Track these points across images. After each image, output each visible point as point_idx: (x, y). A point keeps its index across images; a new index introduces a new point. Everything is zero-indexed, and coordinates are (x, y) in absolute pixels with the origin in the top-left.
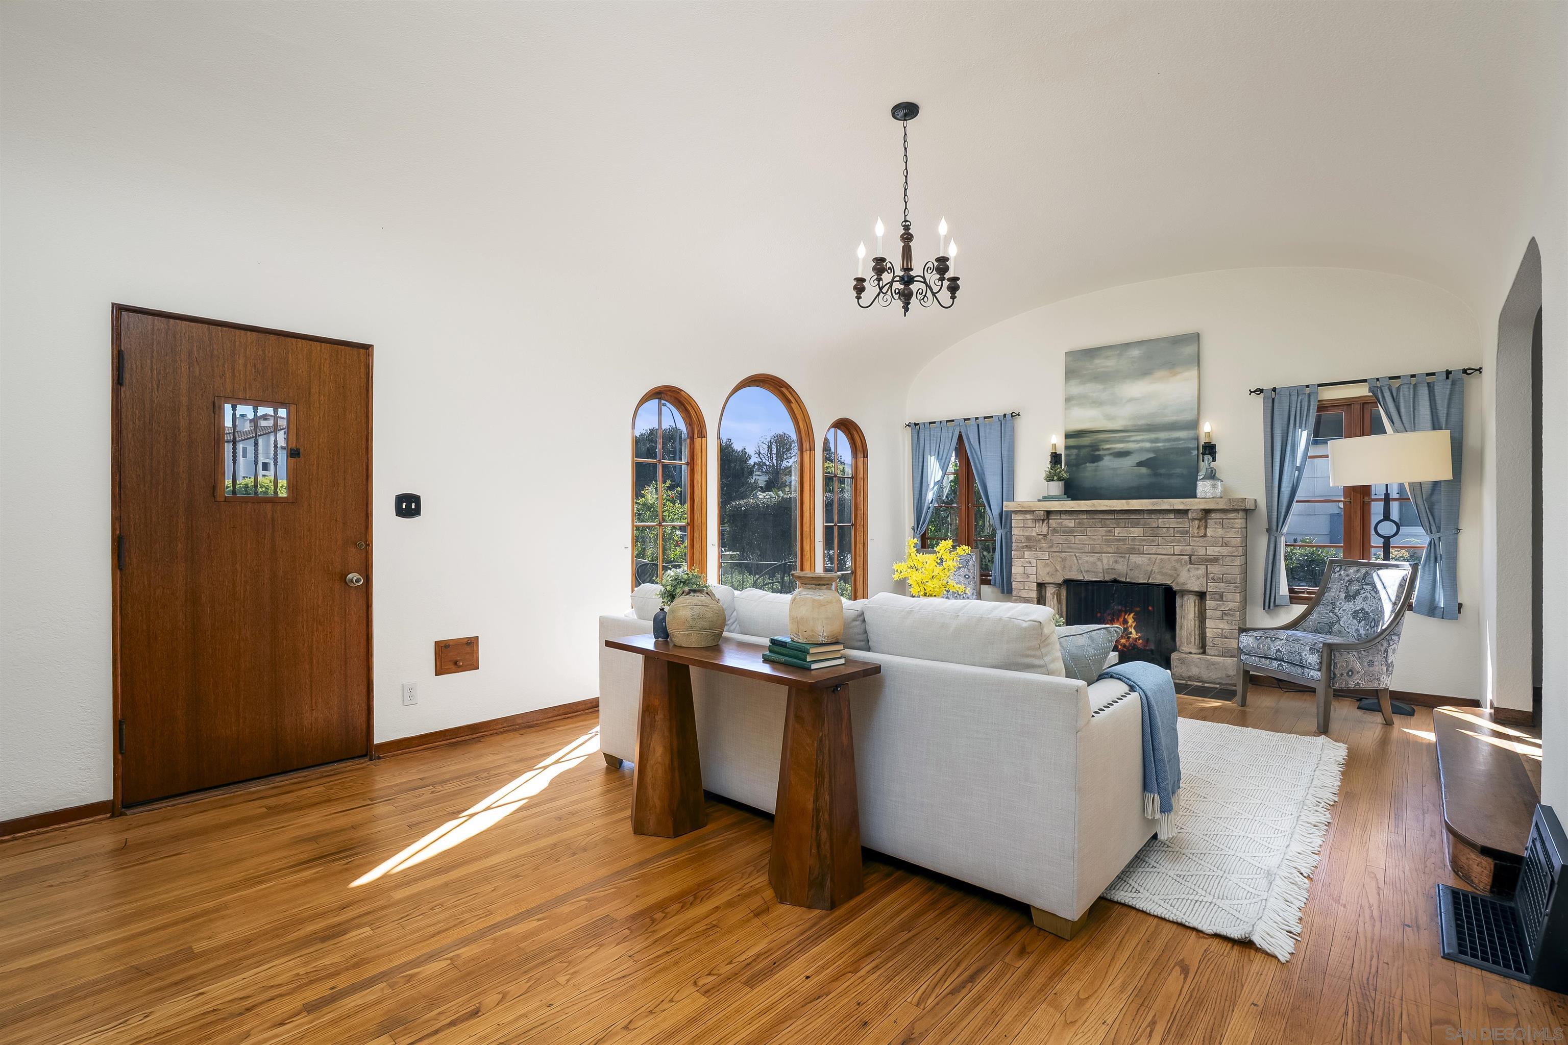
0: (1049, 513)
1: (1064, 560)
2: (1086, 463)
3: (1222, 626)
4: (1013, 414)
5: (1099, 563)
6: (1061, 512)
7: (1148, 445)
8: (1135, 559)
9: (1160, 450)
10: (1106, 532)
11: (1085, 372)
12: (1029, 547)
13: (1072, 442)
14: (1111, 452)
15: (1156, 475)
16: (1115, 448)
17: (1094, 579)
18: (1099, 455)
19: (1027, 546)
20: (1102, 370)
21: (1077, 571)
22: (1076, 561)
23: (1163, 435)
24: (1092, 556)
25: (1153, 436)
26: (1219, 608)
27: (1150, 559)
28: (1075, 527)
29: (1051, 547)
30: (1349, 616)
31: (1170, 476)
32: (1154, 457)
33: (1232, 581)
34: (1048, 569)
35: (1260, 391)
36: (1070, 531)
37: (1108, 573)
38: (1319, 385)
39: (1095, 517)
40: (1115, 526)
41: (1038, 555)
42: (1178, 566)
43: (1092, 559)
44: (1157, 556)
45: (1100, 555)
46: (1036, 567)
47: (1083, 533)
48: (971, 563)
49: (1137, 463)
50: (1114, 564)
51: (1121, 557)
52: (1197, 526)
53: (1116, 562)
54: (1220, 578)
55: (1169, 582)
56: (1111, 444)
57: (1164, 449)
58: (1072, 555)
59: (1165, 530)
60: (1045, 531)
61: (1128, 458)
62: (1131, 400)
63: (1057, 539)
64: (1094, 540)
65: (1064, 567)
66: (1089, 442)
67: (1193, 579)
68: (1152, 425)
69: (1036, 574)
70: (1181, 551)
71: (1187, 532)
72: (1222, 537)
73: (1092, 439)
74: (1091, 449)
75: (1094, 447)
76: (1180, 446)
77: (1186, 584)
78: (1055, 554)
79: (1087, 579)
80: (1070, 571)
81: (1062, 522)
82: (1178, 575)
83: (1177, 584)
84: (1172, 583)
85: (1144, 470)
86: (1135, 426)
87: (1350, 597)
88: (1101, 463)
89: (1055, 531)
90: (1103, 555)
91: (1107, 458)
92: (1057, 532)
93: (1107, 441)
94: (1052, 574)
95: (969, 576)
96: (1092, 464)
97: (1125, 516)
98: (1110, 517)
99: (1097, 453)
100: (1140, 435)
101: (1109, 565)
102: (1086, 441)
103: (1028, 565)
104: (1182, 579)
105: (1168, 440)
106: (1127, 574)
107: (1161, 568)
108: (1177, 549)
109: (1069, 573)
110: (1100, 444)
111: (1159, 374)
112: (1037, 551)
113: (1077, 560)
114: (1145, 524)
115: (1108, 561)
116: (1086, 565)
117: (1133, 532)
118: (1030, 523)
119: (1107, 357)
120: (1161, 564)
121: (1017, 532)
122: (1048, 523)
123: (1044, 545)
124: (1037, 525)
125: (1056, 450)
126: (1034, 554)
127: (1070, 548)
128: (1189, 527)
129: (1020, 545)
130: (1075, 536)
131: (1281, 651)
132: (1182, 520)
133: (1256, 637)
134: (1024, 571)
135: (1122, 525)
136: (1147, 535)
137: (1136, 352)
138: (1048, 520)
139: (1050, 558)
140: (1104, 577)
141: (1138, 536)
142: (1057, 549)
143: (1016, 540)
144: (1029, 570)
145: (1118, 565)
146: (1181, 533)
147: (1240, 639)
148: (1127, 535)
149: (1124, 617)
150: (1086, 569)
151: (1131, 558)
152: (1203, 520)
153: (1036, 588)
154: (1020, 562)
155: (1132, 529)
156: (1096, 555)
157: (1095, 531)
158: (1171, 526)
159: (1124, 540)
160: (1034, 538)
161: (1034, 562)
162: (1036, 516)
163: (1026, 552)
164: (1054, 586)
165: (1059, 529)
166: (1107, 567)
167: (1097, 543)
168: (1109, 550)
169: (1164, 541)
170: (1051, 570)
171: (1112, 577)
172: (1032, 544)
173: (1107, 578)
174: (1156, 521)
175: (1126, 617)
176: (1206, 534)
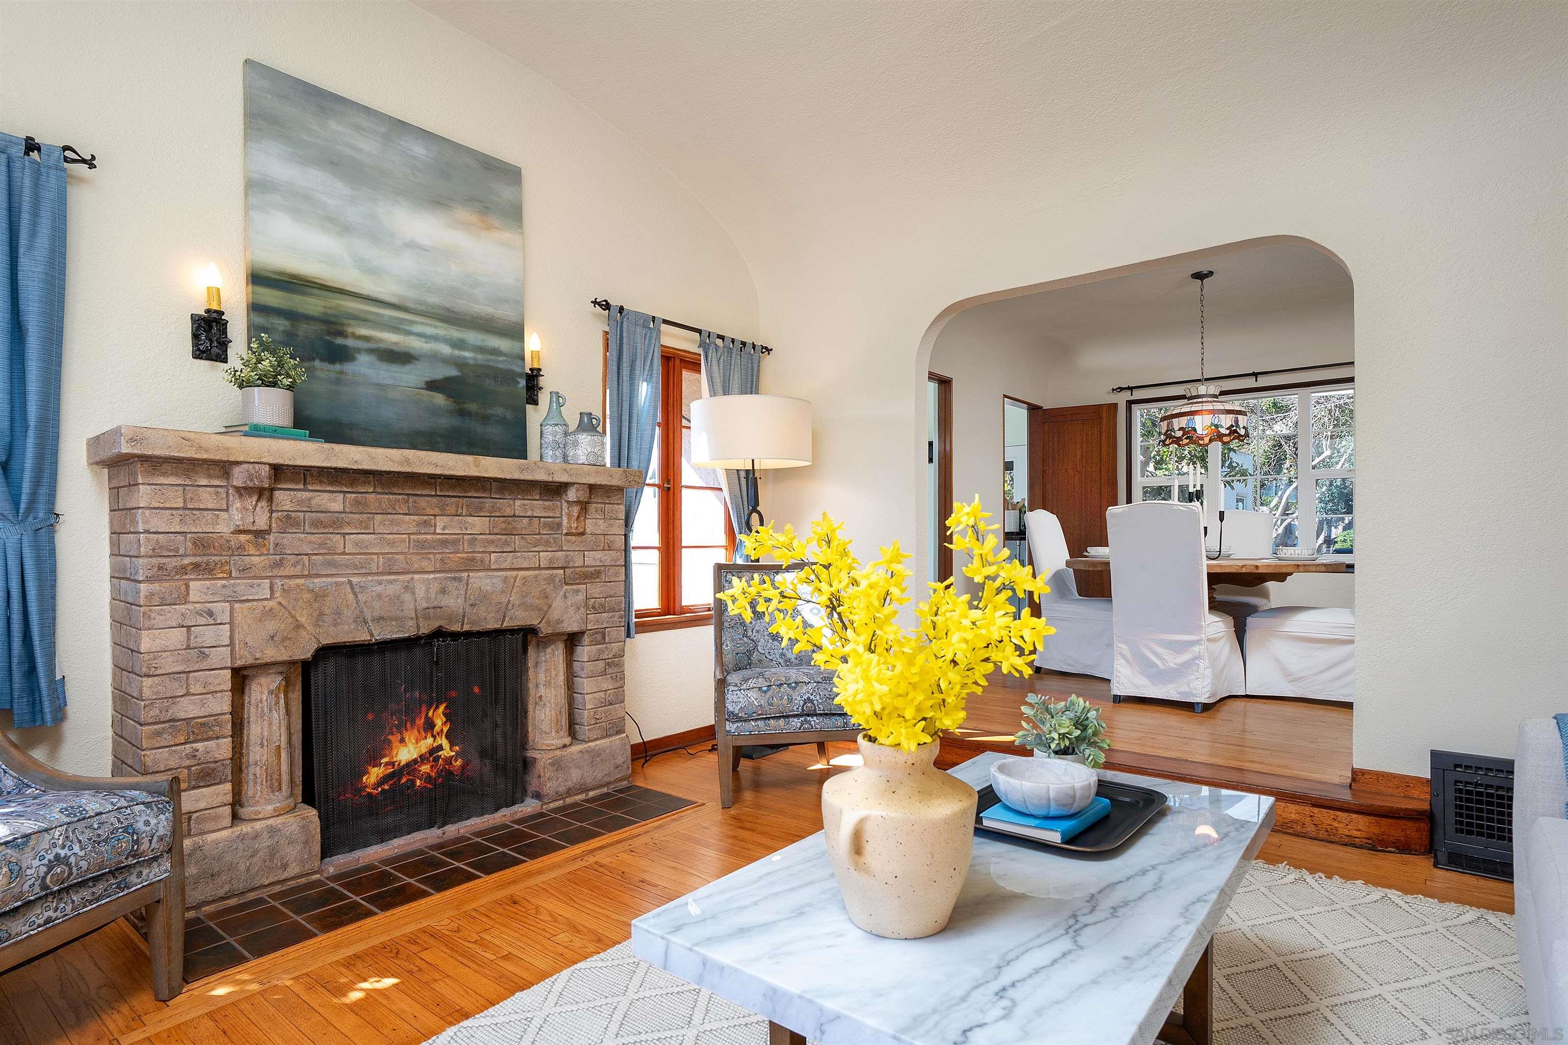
0: (279, 471)
1: (319, 596)
2: (313, 359)
3: (605, 686)
4: (68, 154)
5: (407, 597)
6: (305, 471)
7: (446, 350)
8: (480, 581)
9: (467, 365)
10: (419, 524)
11: (306, 138)
12: (203, 570)
13: (272, 298)
16: (381, 340)
17: (394, 636)
19: (196, 566)
20: (348, 151)
21: (354, 621)
22: (351, 596)
24: (391, 581)
25: (455, 333)
27: (503, 579)
29: (279, 564)
30: (766, 637)
31: (485, 419)
32: (458, 377)
33: (617, 608)
34: (271, 626)
35: (606, 306)
36: (334, 523)
37: (427, 618)
40: (437, 511)
41: (237, 588)
42: (549, 589)
43: (391, 590)
44: (515, 573)
45: (409, 577)
46: (231, 623)
49: (427, 383)
50: (439, 596)
51: (455, 579)
52: (576, 515)
54: (601, 605)
55: (535, 622)
56: (373, 328)
57: (476, 365)
58: (342, 583)
59: (526, 521)
60: (262, 522)
61: (408, 368)
62: (412, 245)
63: (292, 541)
64: (392, 543)
65: (321, 614)
66: (321, 310)
67: (571, 611)
68: (457, 313)
69: (232, 644)
70: (551, 561)
71: (559, 525)
72: (604, 535)
73: (327, 304)
74: (324, 327)
76: (500, 366)
77: (562, 622)
78: (292, 583)
79: (378, 637)
80: (335, 625)
81: (310, 499)
82: (550, 607)
83: (548, 622)
84: (540, 622)
85: (439, 399)
86: (422, 303)
88: (349, 367)
89: (289, 522)
90: (416, 576)
92: (296, 523)
93: (363, 320)
94: (284, 639)
96: (326, 365)
97: (458, 491)
99: (340, 341)
101: (428, 599)
102: (313, 305)
103: (202, 621)
104: (555, 614)
106: (464, 616)
107: (524, 597)
108: (545, 557)
109: (332, 630)
110: (346, 321)
111: (463, 214)
112: (231, 576)
113: (354, 593)
114: (494, 508)
115: (427, 590)
116: (377, 604)
117: (473, 526)
118: (207, 500)
119: (358, 128)
120: (524, 589)
121: (159, 522)
122: (270, 500)
123: (255, 560)
124: (238, 505)
125: (215, 307)
126: (224, 586)
127: (330, 564)
128: (561, 517)
129: (172, 563)
130: (344, 534)
131: (812, 701)
132: (551, 503)
133: (760, 689)
134: (189, 639)
135: (452, 510)
136: (496, 531)
137: (419, 150)
138: (272, 490)
139: (277, 595)
140: (418, 627)
141: (481, 534)
142: (297, 570)
143: (153, 550)
144: (207, 635)
145: (446, 596)
146: (550, 526)
147: (730, 696)
148: (460, 532)
149: (427, 714)
150: (376, 614)
151: (471, 581)
152: (584, 506)
153: (228, 686)
154: (173, 614)
155: (470, 519)
156: (401, 577)
157: (392, 522)
158: (535, 514)
159: (455, 542)
160: (222, 541)
161: (222, 610)
162: (239, 477)
163: (191, 584)
164: (281, 669)
165: (302, 514)
166: (425, 605)
167: (399, 550)
168: (425, 564)
169: (523, 543)
170: (283, 627)
171: (434, 625)
172: (216, 559)
173: (423, 631)
174: (511, 503)
175: (430, 713)
176: (585, 529)
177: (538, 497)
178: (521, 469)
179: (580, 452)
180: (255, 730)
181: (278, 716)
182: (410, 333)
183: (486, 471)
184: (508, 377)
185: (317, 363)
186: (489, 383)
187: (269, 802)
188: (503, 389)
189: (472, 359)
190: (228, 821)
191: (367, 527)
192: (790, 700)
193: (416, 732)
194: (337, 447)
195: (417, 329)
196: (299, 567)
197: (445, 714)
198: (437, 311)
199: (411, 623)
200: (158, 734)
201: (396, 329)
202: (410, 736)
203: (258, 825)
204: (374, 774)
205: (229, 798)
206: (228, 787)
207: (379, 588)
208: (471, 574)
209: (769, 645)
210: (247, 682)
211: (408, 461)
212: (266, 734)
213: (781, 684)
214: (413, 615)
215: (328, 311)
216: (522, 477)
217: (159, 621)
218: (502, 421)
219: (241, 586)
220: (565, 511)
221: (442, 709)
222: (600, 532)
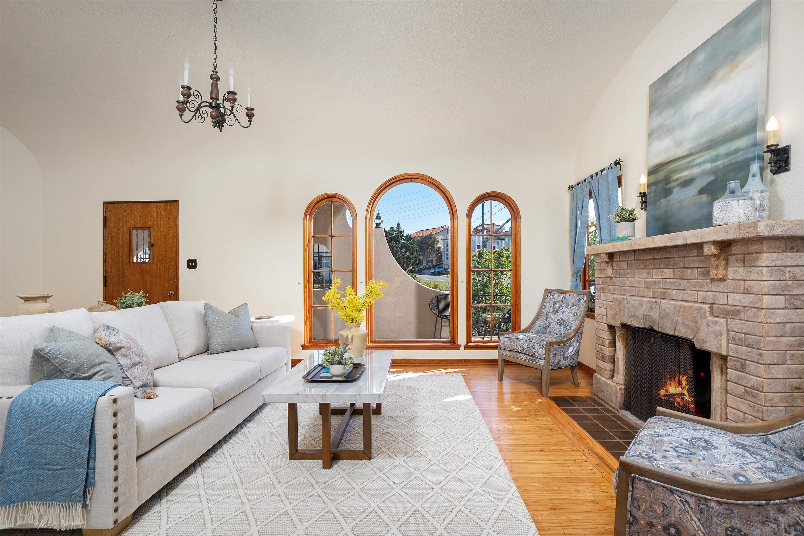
2: (660, 199)
5: (640, 308)
7: (708, 166)
8: (667, 305)
9: (720, 169)
10: (647, 273)
11: (663, 100)
14: (679, 182)
16: (682, 177)
18: (670, 187)
20: (675, 91)
21: (627, 314)
23: (722, 150)
24: (637, 299)
25: (713, 153)
26: (740, 382)
27: (677, 305)
32: (714, 180)
37: (646, 319)
40: (653, 266)
41: (608, 296)
42: (698, 317)
43: (637, 302)
44: (682, 302)
45: (641, 298)
46: (606, 309)
48: (582, 302)
49: (698, 191)
50: (649, 310)
51: (656, 301)
52: (715, 265)
53: (652, 307)
54: (740, 339)
55: (691, 337)
56: (679, 173)
57: (724, 168)
58: (624, 299)
59: (689, 270)
61: (692, 186)
62: (696, 116)
63: (617, 281)
64: (639, 282)
65: (620, 310)
66: (664, 175)
67: (712, 336)
69: (608, 315)
70: (704, 298)
71: (708, 273)
72: (745, 280)
73: (665, 171)
74: (665, 182)
75: (667, 180)
77: (705, 342)
78: (616, 297)
79: (634, 324)
80: (624, 314)
82: (698, 329)
84: (693, 338)
85: (704, 198)
88: (671, 197)
89: (616, 273)
90: (644, 298)
91: (676, 190)
92: (620, 274)
94: (614, 318)
100: (702, 156)
102: (661, 174)
105: (728, 155)
106: (658, 322)
108: (700, 295)
109: (623, 318)
110: (671, 175)
112: (607, 292)
113: (627, 304)
115: (647, 305)
116: (632, 310)
117: (666, 274)
120: (684, 314)
122: (613, 265)
123: (611, 287)
125: (642, 191)
127: (625, 290)
130: (627, 278)
135: (657, 266)
136: (675, 277)
138: (612, 262)
139: (613, 300)
140: (644, 324)
141: (669, 279)
145: (652, 311)
146: (704, 274)
148: (660, 277)
150: (632, 314)
151: (661, 304)
155: (664, 270)
158: (695, 266)
161: (605, 304)
163: (602, 294)
165: (619, 270)
166: (646, 314)
168: (649, 294)
169: (688, 285)
170: (614, 312)
171: (649, 324)
173: (646, 326)
174: (682, 259)
175: (681, 378)
176: (726, 275)
177: (696, 254)
178: (671, 239)
182: (693, 166)
186: (731, 175)
189: (722, 164)
191: (633, 275)
195: (696, 162)
196: (618, 291)
198: (705, 146)
199: (642, 321)
201: (687, 168)
208: (662, 301)
210: (616, 332)
214: (642, 318)
221: (685, 377)
222: (739, 278)
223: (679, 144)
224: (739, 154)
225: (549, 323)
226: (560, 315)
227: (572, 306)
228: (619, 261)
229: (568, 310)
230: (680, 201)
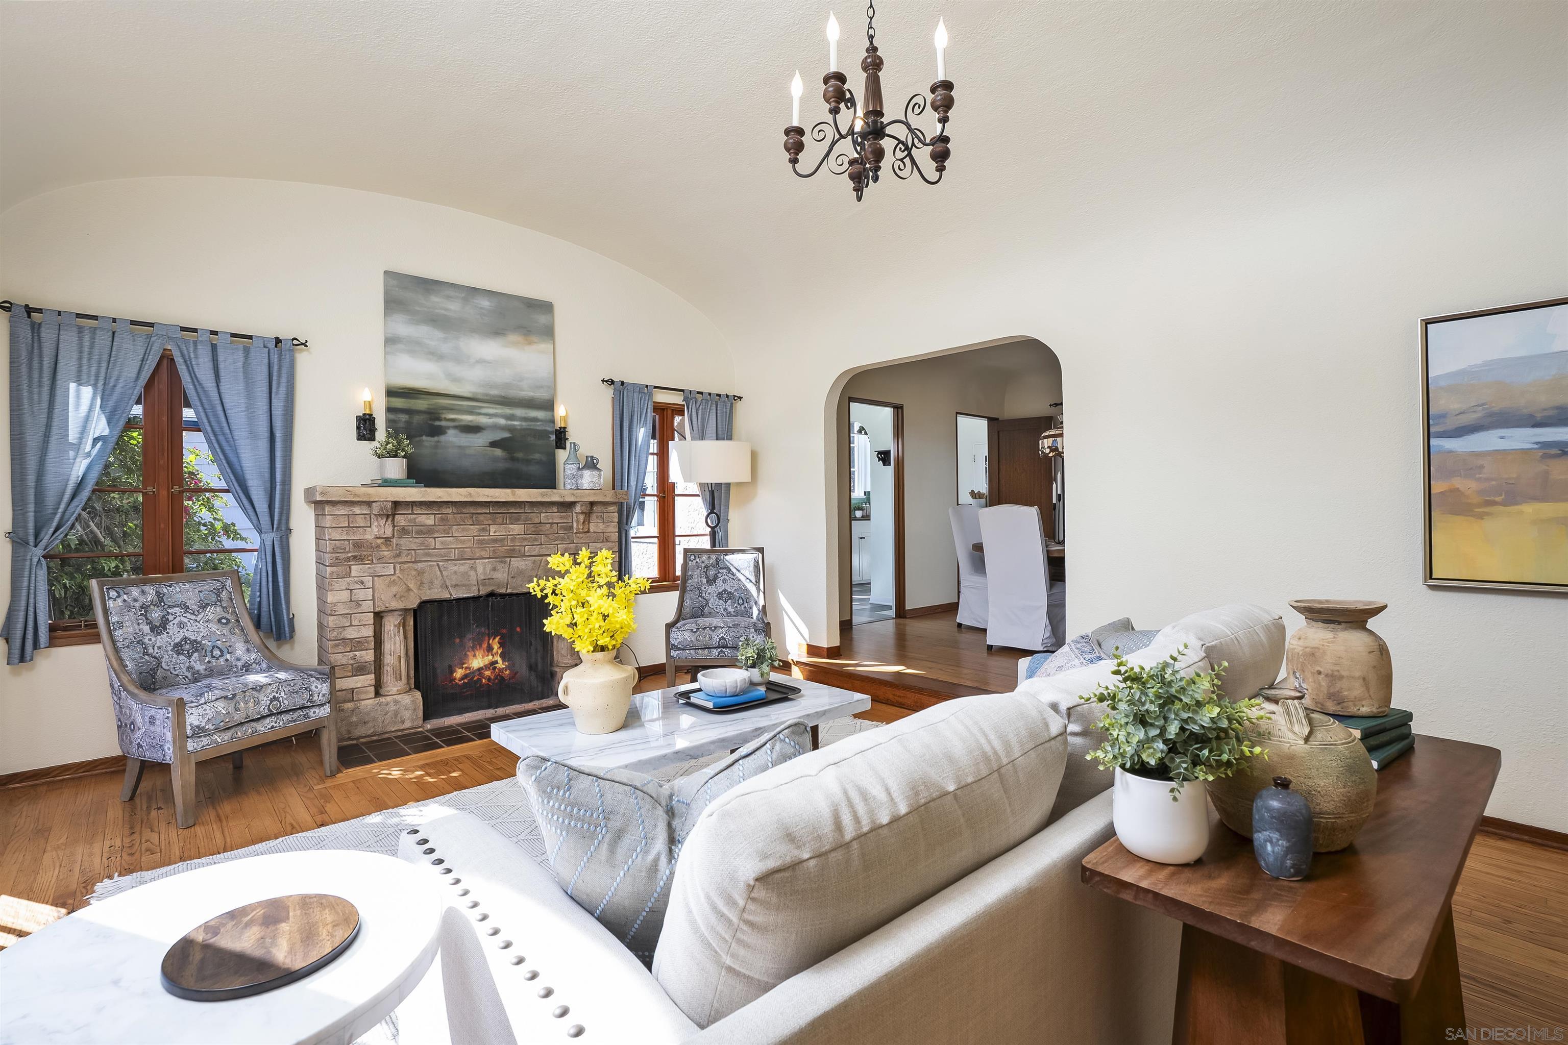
0: (396, 504)
1: (420, 573)
4: (295, 342)
5: (472, 573)
6: (413, 504)
7: (502, 422)
8: (518, 563)
10: (480, 530)
11: (417, 309)
12: (358, 559)
13: (399, 403)
15: (513, 459)
16: (461, 420)
17: (465, 596)
19: (355, 557)
20: (442, 312)
21: (441, 587)
22: (439, 573)
23: (519, 412)
24: (462, 564)
25: (508, 411)
27: (534, 562)
28: (435, 525)
29: (398, 555)
30: (715, 597)
31: (528, 462)
32: (510, 437)
34: (394, 589)
35: (612, 382)
36: (429, 531)
37: (484, 585)
38: (655, 387)
39: (464, 511)
40: (490, 522)
41: (376, 569)
43: (462, 569)
45: (473, 561)
46: (373, 588)
47: (448, 534)
50: (492, 572)
51: (501, 562)
52: (582, 521)
53: (494, 569)
56: (457, 414)
57: (521, 430)
58: (434, 565)
59: (548, 526)
60: (389, 532)
61: (478, 435)
62: (481, 361)
63: (406, 543)
64: (463, 542)
65: (422, 583)
66: (426, 406)
68: (509, 398)
69: (373, 599)
70: (565, 550)
71: (571, 527)
72: (603, 532)
73: (429, 403)
75: (433, 414)
76: (538, 428)
78: (406, 566)
79: (455, 596)
80: (430, 589)
81: (415, 519)
85: (498, 452)
86: (487, 395)
87: (711, 581)
88: (443, 438)
89: (404, 531)
90: (477, 561)
91: (451, 432)
92: (407, 532)
93: (451, 409)
94: (401, 597)
95: (228, 621)
96: (429, 438)
97: (503, 510)
98: (483, 511)
99: (437, 423)
100: (492, 408)
101: (485, 574)
102: (421, 404)
103: (358, 586)
105: (526, 419)
106: (507, 584)
108: (561, 547)
109: (428, 592)
110: (441, 412)
111: (513, 337)
112: (373, 563)
113: (441, 571)
114: (527, 519)
115: (484, 569)
116: (454, 577)
117: (514, 530)
118: (360, 522)
119: (448, 297)
121: (336, 535)
122: (393, 520)
123: (386, 553)
124: (376, 524)
125: (368, 412)
126: (369, 568)
127: (428, 555)
128: (572, 522)
129: (343, 556)
130: (435, 538)
131: (725, 639)
132: (565, 514)
133: (692, 630)
134: (351, 596)
135: (500, 521)
136: (528, 532)
137: (485, 303)
138: (394, 515)
139: (397, 572)
140: (479, 591)
141: (519, 535)
142: (408, 559)
143: (333, 549)
144: (361, 594)
145: (496, 572)
146: (565, 529)
147: (672, 635)
148: (505, 534)
149: (489, 642)
150: (454, 583)
151: (512, 563)
152: (588, 515)
153: (372, 622)
154: (343, 583)
155: (511, 526)
156: (468, 562)
157: (463, 530)
158: (555, 521)
159: (502, 540)
160: (368, 544)
161: (368, 581)
162: (376, 509)
163: (352, 567)
164: (400, 613)
165: (411, 528)
166: (483, 578)
167: (468, 546)
168: (484, 554)
169: (546, 539)
170: (400, 590)
171: (489, 589)
172: (365, 553)
173: (482, 593)
174: (539, 515)
175: (491, 641)
176: (589, 529)
177: (556, 511)
178: (543, 495)
179: (584, 482)
180: (388, 646)
181: (399, 639)
182: (480, 414)
183: (519, 498)
184: (544, 434)
185: (424, 438)
186: (531, 440)
187: (395, 686)
188: (540, 442)
189: (519, 425)
190: (373, 695)
191: (448, 533)
192: (711, 638)
193: (482, 651)
194: (428, 490)
195: (484, 411)
196: (409, 557)
197: (499, 642)
198: (496, 399)
199: (475, 588)
200: (337, 646)
201: (471, 413)
202: (479, 654)
203: (388, 698)
204: (459, 673)
205: (373, 682)
206: (373, 676)
207: (455, 568)
208: (512, 559)
209: (716, 602)
210: (383, 620)
211: (470, 494)
212: (392, 648)
213: (705, 628)
214: (476, 583)
215: (430, 407)
216: (543, 500)
217: (336, 586)
218: (539, 462)
219: (378, 568)
220: (575, 518)
221: (497, 639)
222: (600, 531)
223: (456, 380)
224: (538, 423)
225: (155, 657)
226: (175, 634)
227: (203, 606)
228: (413, 514)
229: (193, 617)
230: (460, 447)
